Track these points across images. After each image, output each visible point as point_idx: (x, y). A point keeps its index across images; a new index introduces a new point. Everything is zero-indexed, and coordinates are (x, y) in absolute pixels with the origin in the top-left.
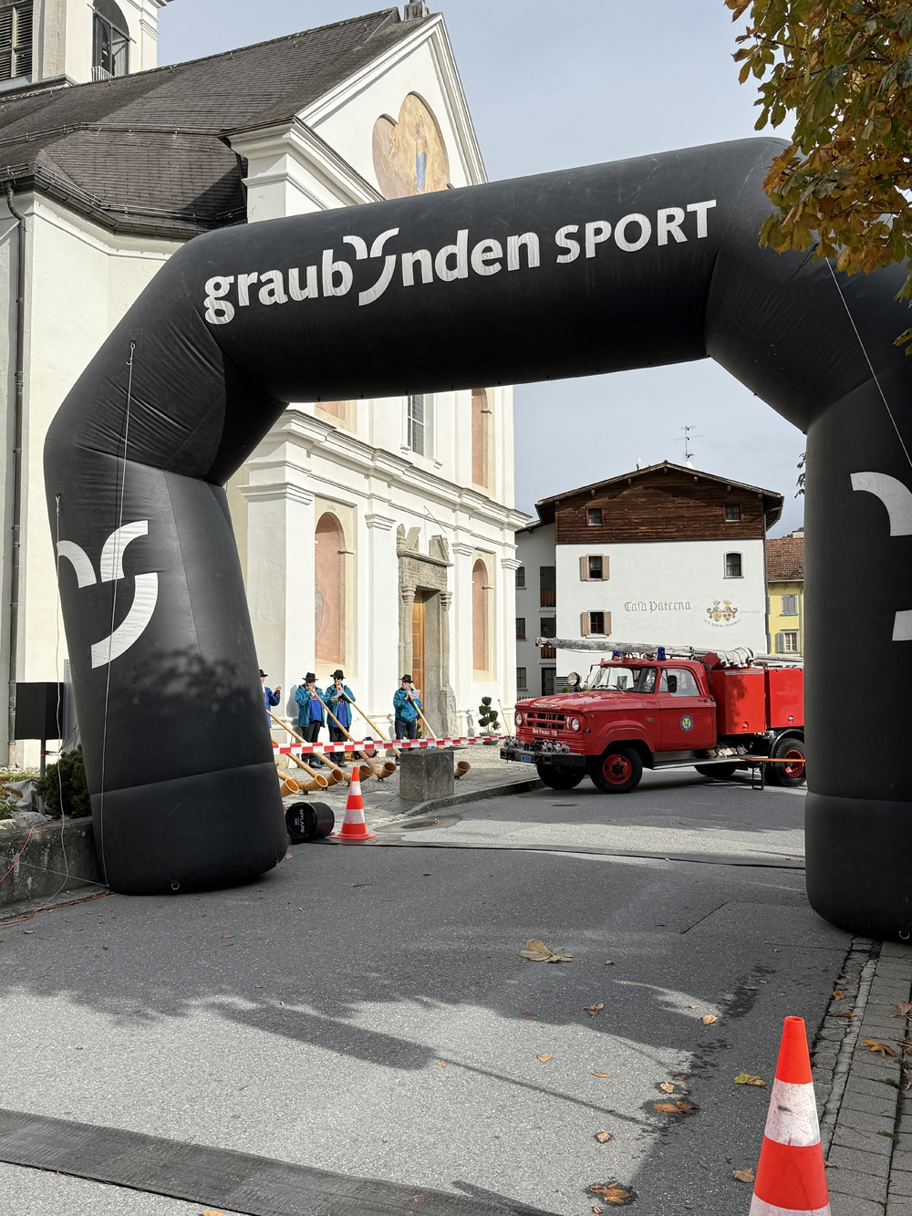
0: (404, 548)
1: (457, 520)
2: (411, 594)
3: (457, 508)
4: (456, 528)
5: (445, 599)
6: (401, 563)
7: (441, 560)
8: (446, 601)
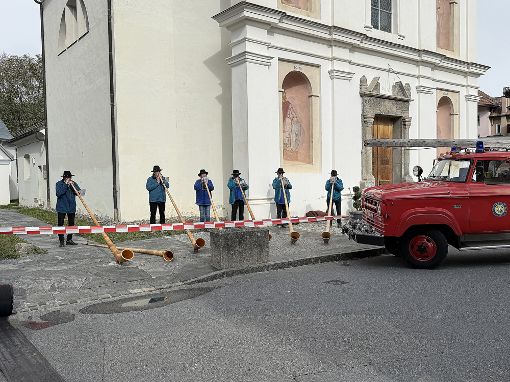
0: (365, 91)
1: (419, 72)
2: (371, 120)
3: (419, 64)
4: (419, 77)
5: (405, 122)
6: (363, 101)
7: (402, 98)
8: (407, 123)
